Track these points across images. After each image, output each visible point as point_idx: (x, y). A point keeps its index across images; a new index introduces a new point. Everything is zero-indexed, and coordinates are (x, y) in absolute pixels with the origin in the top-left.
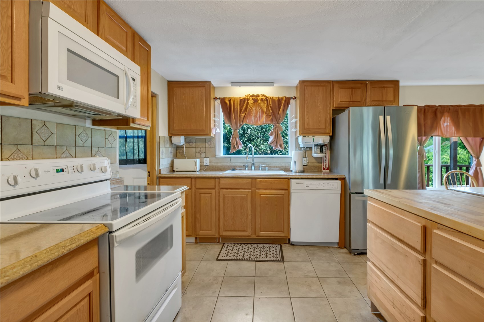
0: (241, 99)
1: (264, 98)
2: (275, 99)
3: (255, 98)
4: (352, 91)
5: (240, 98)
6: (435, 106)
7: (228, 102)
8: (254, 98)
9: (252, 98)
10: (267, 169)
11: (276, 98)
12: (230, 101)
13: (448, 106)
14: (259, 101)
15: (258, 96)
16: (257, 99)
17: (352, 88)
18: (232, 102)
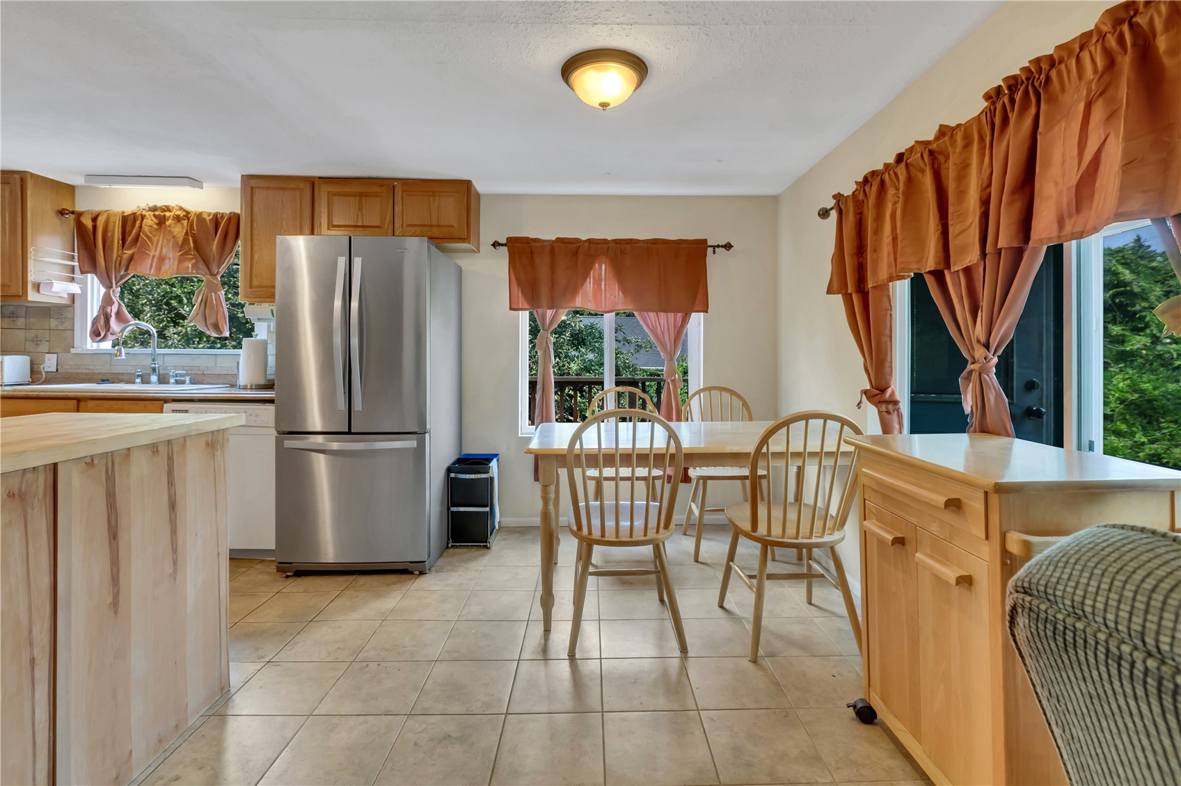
0: (126, 214)
1: (181, 214)
2: (205, 216)
3: (161, 216)
4: (360, 202)
5: (123, 212)
6: (577, 240)
7: (89, 224)
8: (157, 213)
9: (152, 213)
10: (188, 382)
11: (209, 215)
12: (95, 220)
13: (605, 241)
14: (168, 220)
15: (168, 209)
16: (165, 216)
17: (361, 195)
18: (101, 222)
